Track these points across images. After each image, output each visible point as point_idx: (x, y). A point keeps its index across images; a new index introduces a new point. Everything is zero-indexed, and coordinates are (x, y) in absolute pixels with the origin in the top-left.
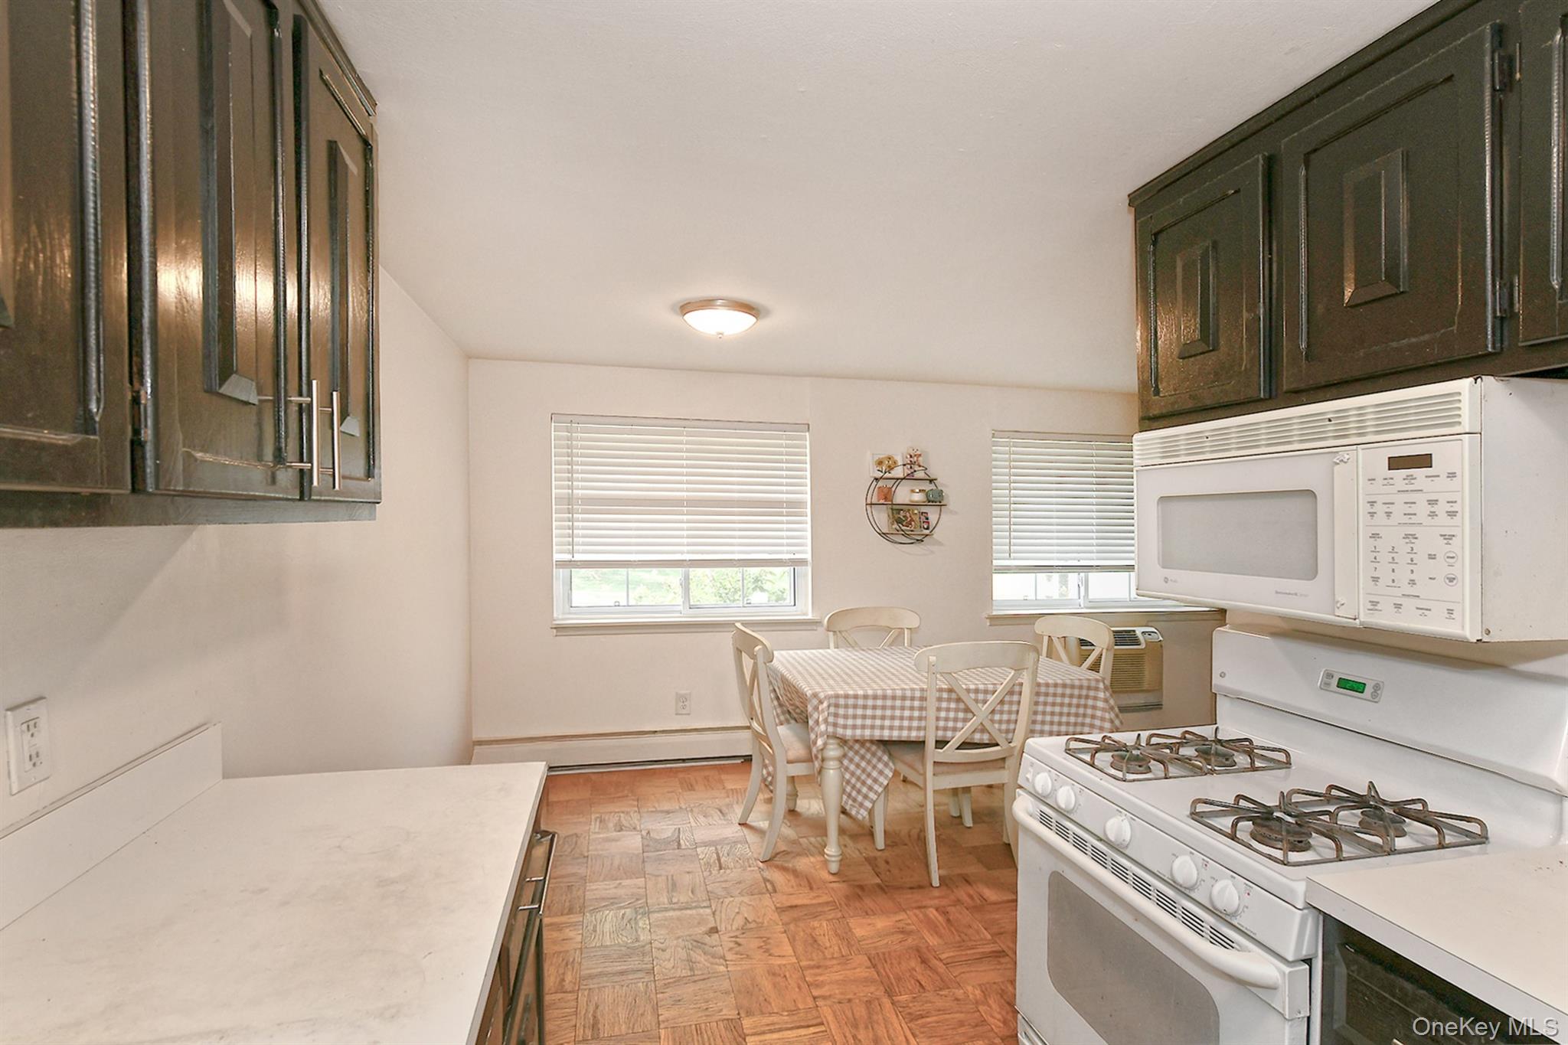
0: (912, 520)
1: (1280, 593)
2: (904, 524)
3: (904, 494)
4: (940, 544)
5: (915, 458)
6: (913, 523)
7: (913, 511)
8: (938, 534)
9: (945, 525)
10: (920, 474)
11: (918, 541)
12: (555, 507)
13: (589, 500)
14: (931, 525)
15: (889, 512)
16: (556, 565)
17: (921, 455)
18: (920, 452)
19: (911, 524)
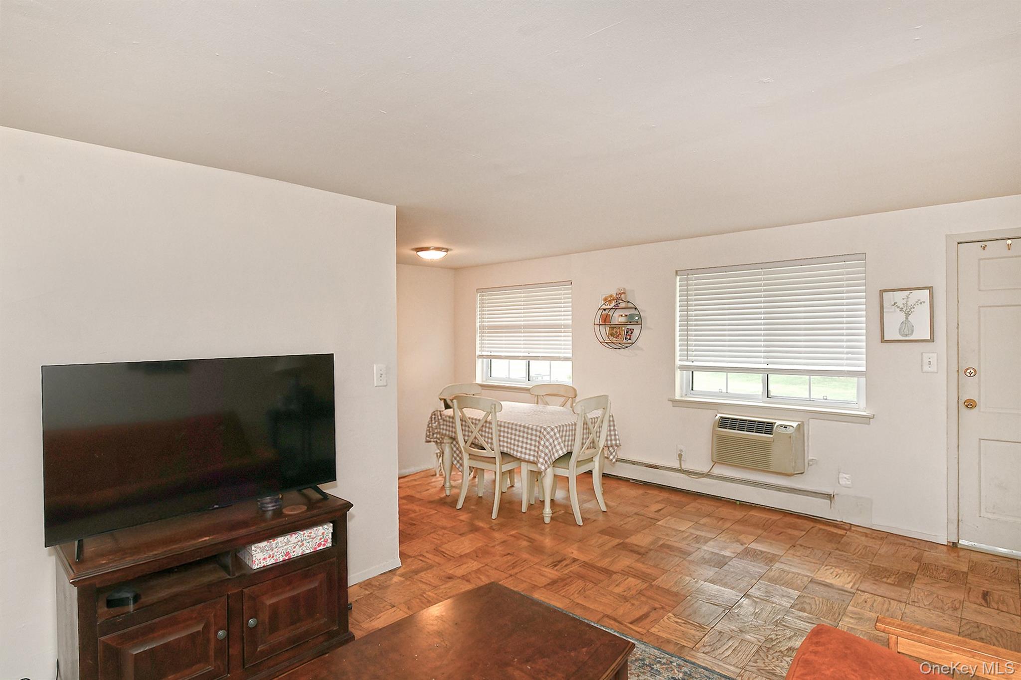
0: (620, 334)
2: (615, 336)
3: (618, 318)
4: (641, 349)
5: (620, 295)
6: (620, 336)
7: (622, 328)
8: (639, 343)
9: (644, 337)
10: (623, 305)
11: (627, 347)
12: (479, 331)
13: (490, 327)
14: (634, 337)
15: (608, 329)
16: (477, 357)
17: (624, 293)
18: (622, 292)
19: (619, 336)
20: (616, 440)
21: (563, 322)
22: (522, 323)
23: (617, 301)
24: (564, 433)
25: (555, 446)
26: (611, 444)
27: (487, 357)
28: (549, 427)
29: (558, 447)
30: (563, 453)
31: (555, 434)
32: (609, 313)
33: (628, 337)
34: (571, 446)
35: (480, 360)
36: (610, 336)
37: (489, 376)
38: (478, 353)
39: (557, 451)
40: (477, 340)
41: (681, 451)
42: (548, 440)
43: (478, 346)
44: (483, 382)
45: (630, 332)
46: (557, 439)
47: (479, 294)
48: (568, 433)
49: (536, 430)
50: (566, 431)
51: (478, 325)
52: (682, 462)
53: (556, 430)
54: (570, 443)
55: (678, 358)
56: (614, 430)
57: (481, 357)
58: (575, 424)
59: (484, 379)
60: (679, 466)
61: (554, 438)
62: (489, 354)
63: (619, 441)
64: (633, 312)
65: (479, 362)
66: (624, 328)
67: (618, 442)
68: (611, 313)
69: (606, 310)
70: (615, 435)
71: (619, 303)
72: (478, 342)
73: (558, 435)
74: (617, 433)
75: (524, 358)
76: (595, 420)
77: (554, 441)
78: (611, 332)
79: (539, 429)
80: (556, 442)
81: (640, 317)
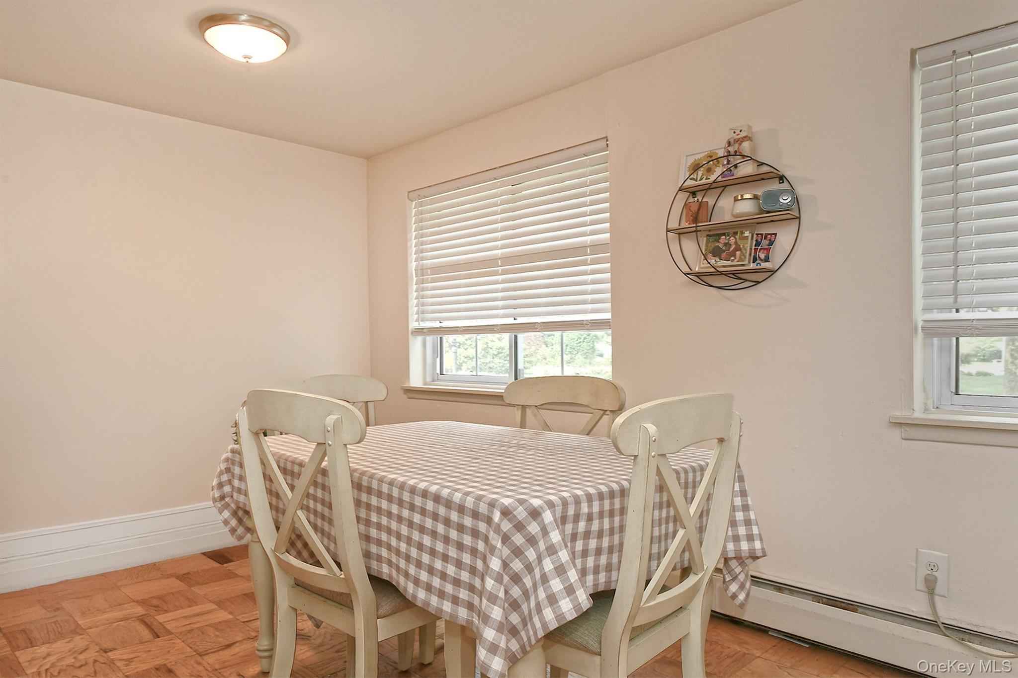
0: (738, 248)
4: (798, 287)
5: (737, 145)
6: (738, 253)
8: (792, 271)
9: (808, 253)
11: (759, 282)
12: (415, 279)
13: (437, 269)
14: (778, 254)
15: (703, 241)
16: (412, 333)
17: (746, 138)
18: (743, 134)
19: (735, 256)
20: (750, 538)
21: (588, 239)
22: (499, 252)
23: (728, 163)
24: (582, 525)
25: (545, 579)
26: (738, 551)
27: (432, 331)
28: (521, 502)
29: (556, 585)
30: (577, 606)
31: (545, 532)
32: (704, 200)
33: (762, 256)
34: (609, 568)
35: (420, 339)
36: (710, 256)
37: (438, 371)
38: (413, 324)
39: (552, 600)
40: (410, 296)
41: (933, 567)
42: (518, 552)
43: (413, 310)
44: (425, 384)
45: (765, 243)
46: (552, 550)
47: (414, 203)
48: (595, 526)
49: (475, 515)
50: (590, 518)
51: (413, 265)
52: (937, 598)
53: (548, 517)
54: (603, 560)
55: (919, 302)
56: (746, 508)
57: (419, 331)
58: (623, 493)
59: (428, 379)
60: (929, 611)
61: (542, 546)
62: (437, 324)
63: (761, 540)
64: (775, 186)
65: (416, 345)
66: (747, 234)
67: (757, 545)
68: (710, 200)
69: (698, 193)
70: (748, 523)
71: (736, 166)
72: (413, 302)
73: (555, 536)
74: (752, 515)
75: (504, 328)
76: (694, 477)
77: (540, 559)
78: (712, 245)
79: (483, 508)
80: (548, 565)
81: (796, 200)
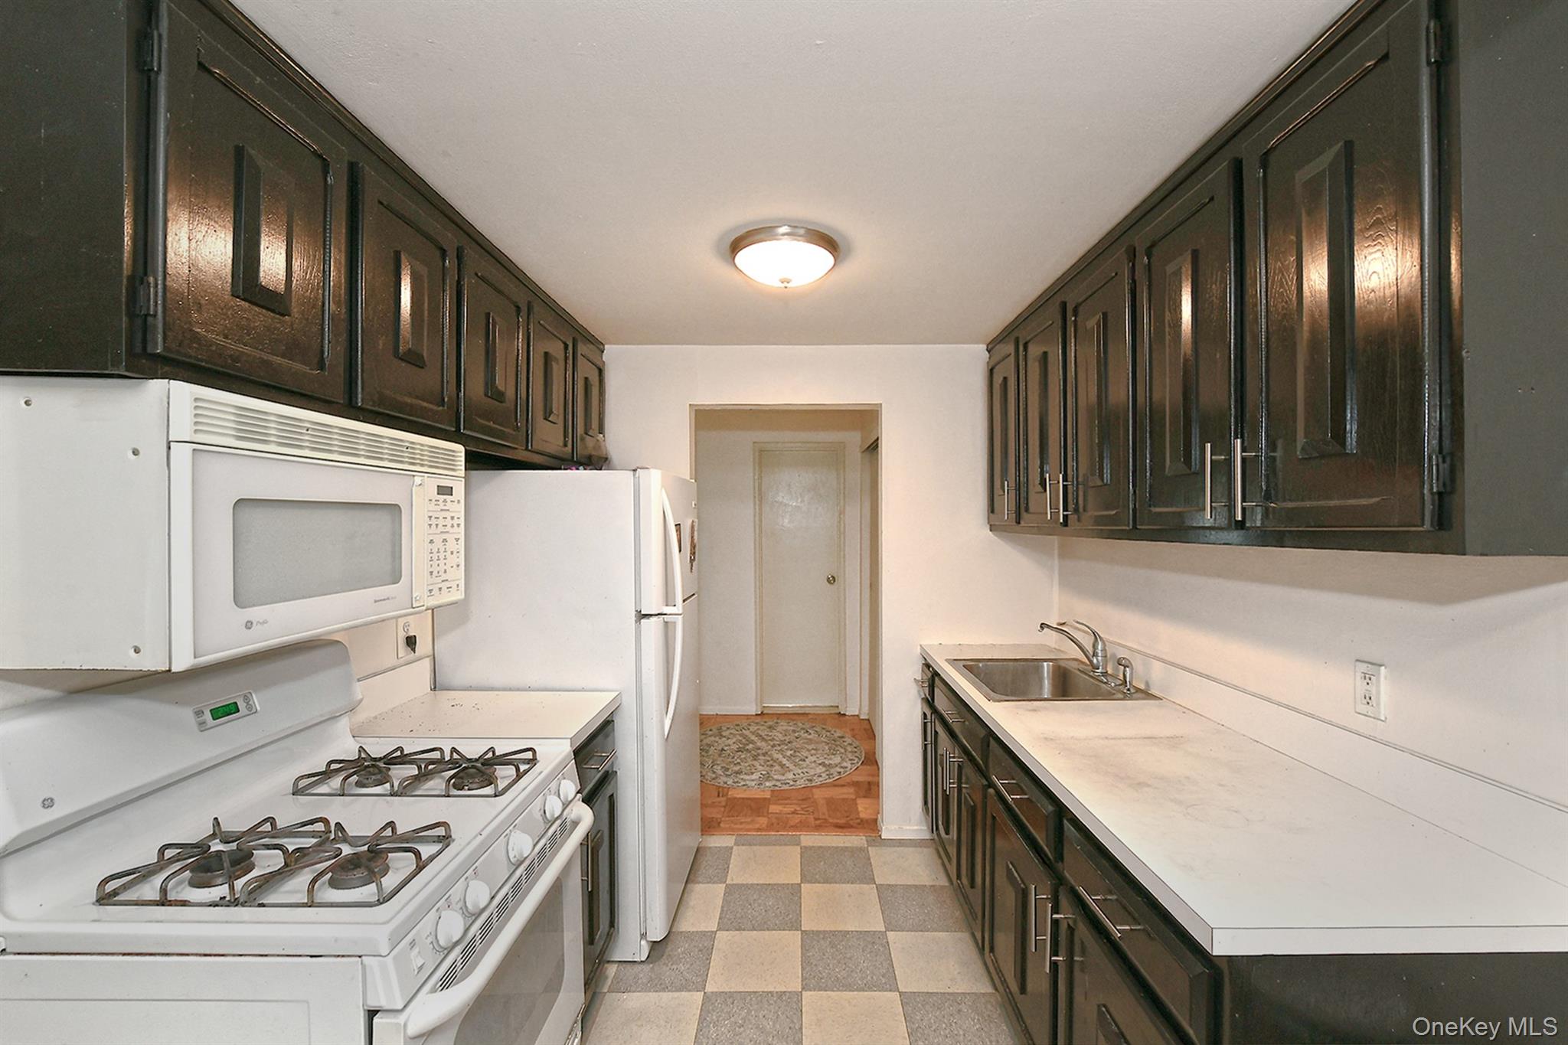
1: (378, 601)
